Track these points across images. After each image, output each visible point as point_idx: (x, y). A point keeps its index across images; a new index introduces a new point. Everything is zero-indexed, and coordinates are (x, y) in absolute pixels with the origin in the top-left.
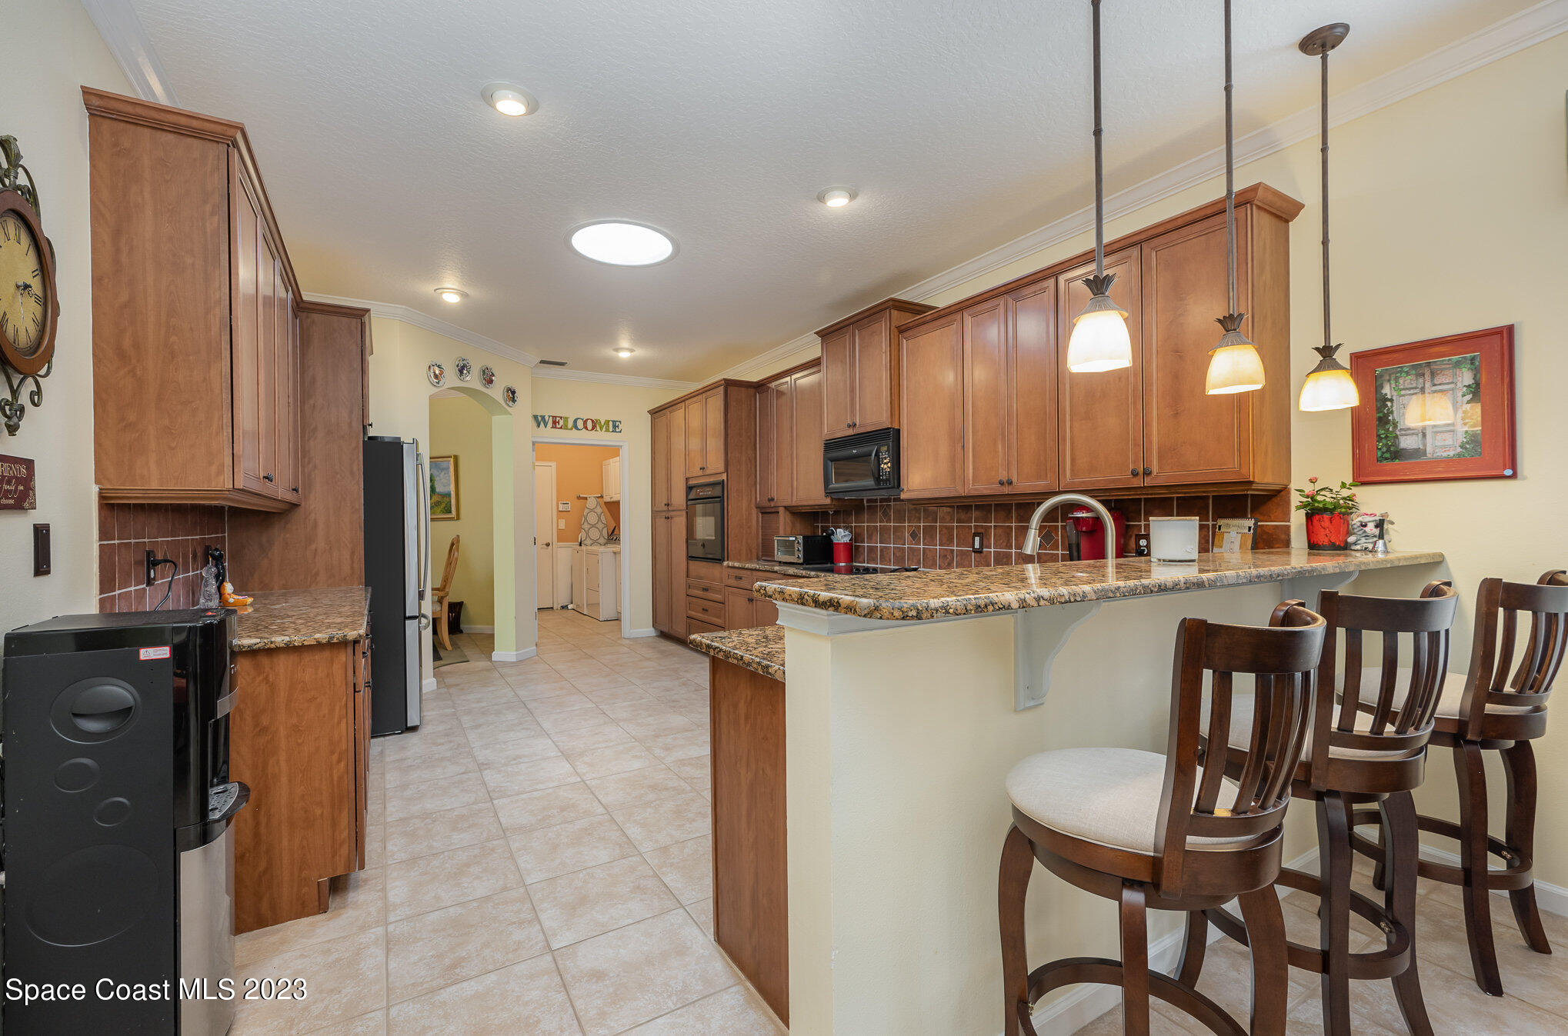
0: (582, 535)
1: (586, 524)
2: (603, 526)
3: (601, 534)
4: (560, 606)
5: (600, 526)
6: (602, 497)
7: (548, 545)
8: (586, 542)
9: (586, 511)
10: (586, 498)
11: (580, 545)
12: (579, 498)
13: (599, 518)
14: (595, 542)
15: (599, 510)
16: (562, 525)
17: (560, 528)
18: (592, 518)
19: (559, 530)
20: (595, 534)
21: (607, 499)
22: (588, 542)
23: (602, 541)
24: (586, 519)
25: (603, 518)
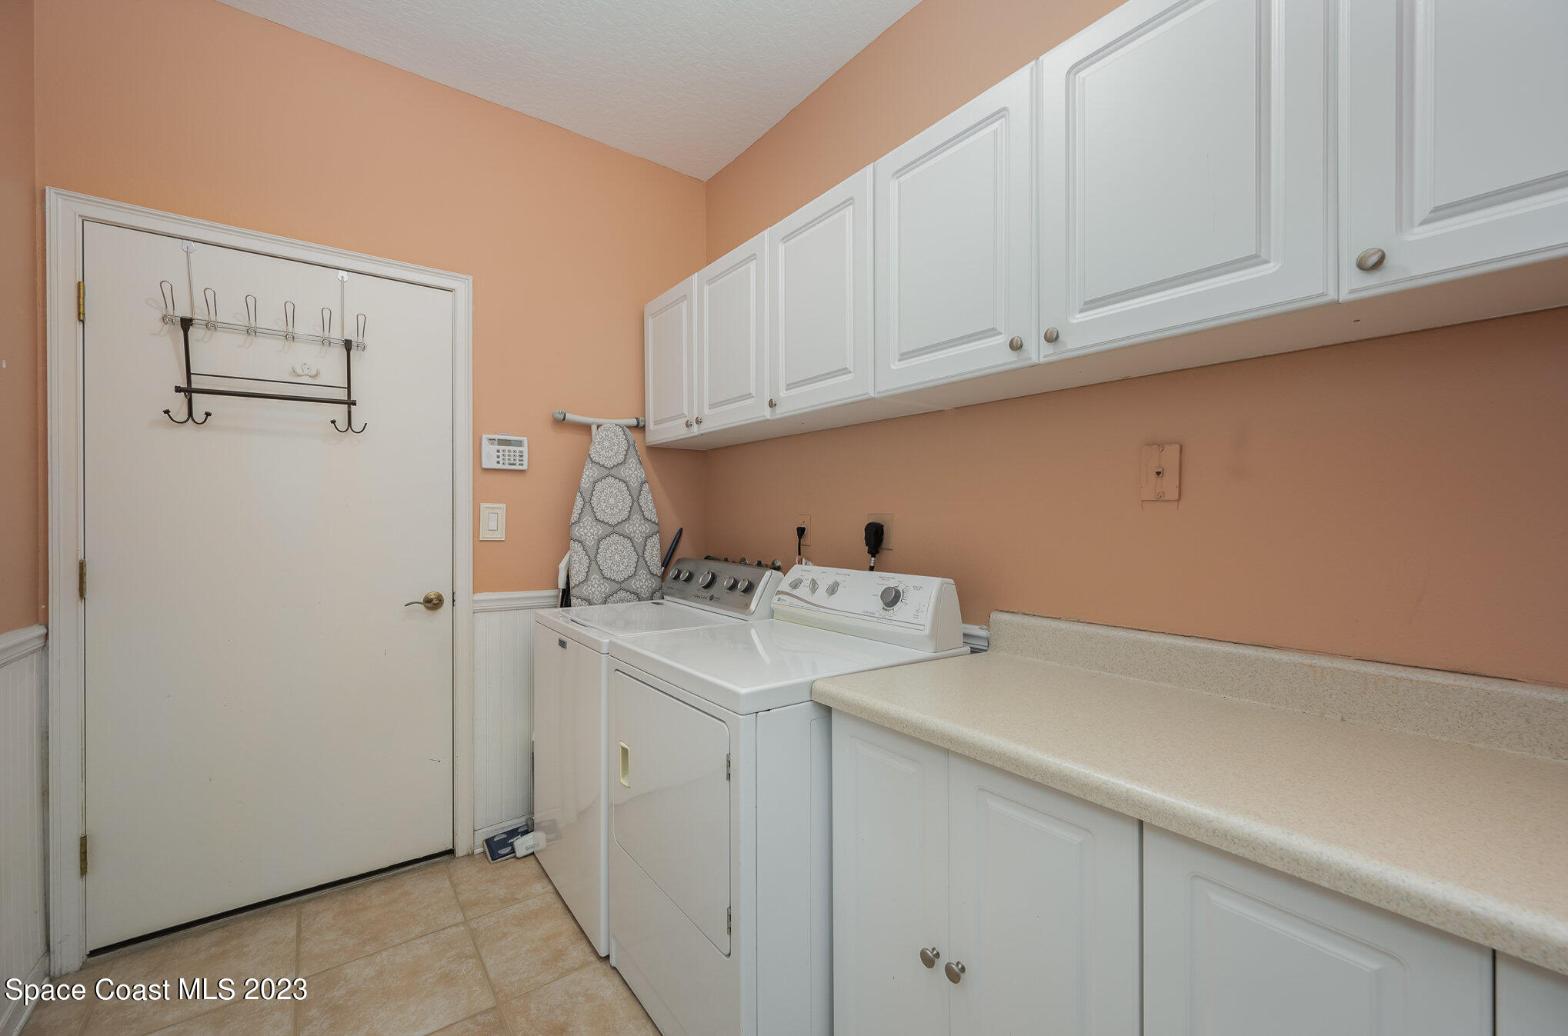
0: (576, 561)
1: (587, 519)
2: (647, 528)
3: (641, 556)
4: (481, 837)
5: (638, 528)
6: (640, 428)
7: (433, 603)
8: (585, 590)
9: (589, 473)
10: (586, 428)
11: (565, 600)
12: (561, 422)
13: (635, 501)
14: (620, 590)
15: (634, 472)
16: (494, 522)
17: (485, 535)
18: (611, 500)
19: (480, 545)
20: (618, 559)
21: (666, 430)
22: (596, 588)
23: (644, 583)
24: (588, 502)
25: (647, 500)
